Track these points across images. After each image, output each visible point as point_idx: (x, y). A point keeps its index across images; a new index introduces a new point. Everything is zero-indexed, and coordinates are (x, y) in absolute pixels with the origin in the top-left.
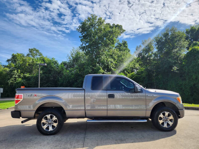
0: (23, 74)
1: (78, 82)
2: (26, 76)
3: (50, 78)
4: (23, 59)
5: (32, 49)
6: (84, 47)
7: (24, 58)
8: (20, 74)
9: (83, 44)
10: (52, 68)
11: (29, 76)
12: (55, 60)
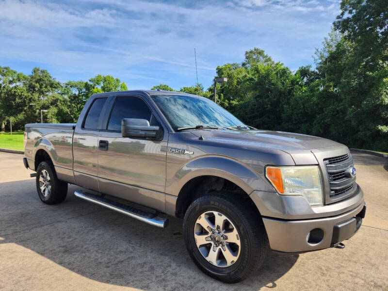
0: (228, 100)
1: (326, 112)
2: (232, 104)
3: (265, 106)
4: (228, 73)
5: (251, 52)
6: (348, 20)
7: (230, 72)
8: (224, 100)
9: (342, 14)
10: (273, 84)
11: (237, 103)
12: (282, 67)
